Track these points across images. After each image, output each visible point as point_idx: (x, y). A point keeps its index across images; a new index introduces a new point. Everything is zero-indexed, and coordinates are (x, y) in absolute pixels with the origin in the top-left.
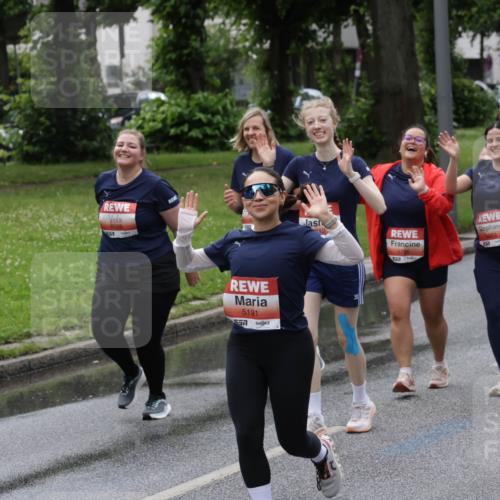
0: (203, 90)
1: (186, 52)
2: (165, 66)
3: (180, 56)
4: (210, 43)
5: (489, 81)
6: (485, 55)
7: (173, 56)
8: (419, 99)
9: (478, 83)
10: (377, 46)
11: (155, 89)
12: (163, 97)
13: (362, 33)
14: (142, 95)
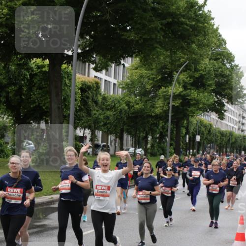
9: (81, 144)
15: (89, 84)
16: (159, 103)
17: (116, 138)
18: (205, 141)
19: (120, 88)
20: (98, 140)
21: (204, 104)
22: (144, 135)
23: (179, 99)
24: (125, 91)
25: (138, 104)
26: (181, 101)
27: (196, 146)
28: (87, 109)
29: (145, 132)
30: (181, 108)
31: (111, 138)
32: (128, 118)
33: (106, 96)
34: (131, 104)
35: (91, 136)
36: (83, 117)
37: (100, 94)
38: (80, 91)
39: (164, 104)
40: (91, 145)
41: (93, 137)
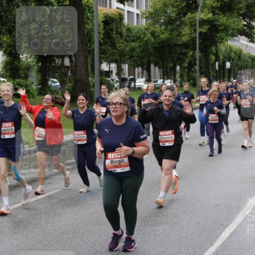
0: (18, 78)
1: (14, 66)
2: (6, 70)
3: (12, 67)
4: (21, 63)
5: (111, 78)
6: (111, 70)
7: (9, 67)
8: (89, 83)
9: (108, 79)
10: (76, 66)
11: (3, 77)
12: (5, 80)
13: (71, 61)
15: (112, 16)
16: (186, 30)
17: (143, 70)
18: (235, 68)
19: (144, 18)
20: (124, 74)
21: (233, 29)
22: (172, 65)
23: (207, 25)
24: (149, 21)
25: (163, 33)
26: (208, 26)
27: (227, 74)
28: (111, 41)
29: (172, 62)
30: (209, 34)
31: (138, 70)
32: (155, 48)
33: (130, 26)
34: (156, 34)
35: (117, 70)
36: (108, 50)
37: (124, 26)
38: (102, 24)
39: (191, 31)
40: (117, 79)
41: (120, 71)
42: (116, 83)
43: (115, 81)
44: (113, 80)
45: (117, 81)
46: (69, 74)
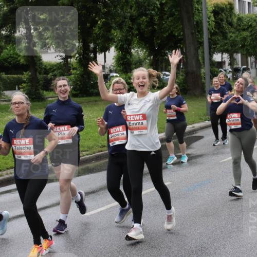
1: (125, 60)
2: (119, 65)
3: (124, 62)
4: (133, 57)
5: (224, 69)
7: (121, 62)
8: (200, 74)
9: (220, 69)
10: (187, 58)
11: (116, 73)
12: (118, 75)
13: (182, 53)
14: (111, 75)
15: (222, 6)
17: (256, 59)
19: (255, 6)
20: (237, 64)
28: (222, 32)
31: (251, 59)
33: (241, 16)
35: (230, 60)
36: (219, 40)
37: (235, 16)
38: (212, 14)
40: (230, 70)
41: (232, 61)
42: (229, 73)
43: (228, 71)
44: (225, 71)
45: (230, 71)
46: (182, 67)
